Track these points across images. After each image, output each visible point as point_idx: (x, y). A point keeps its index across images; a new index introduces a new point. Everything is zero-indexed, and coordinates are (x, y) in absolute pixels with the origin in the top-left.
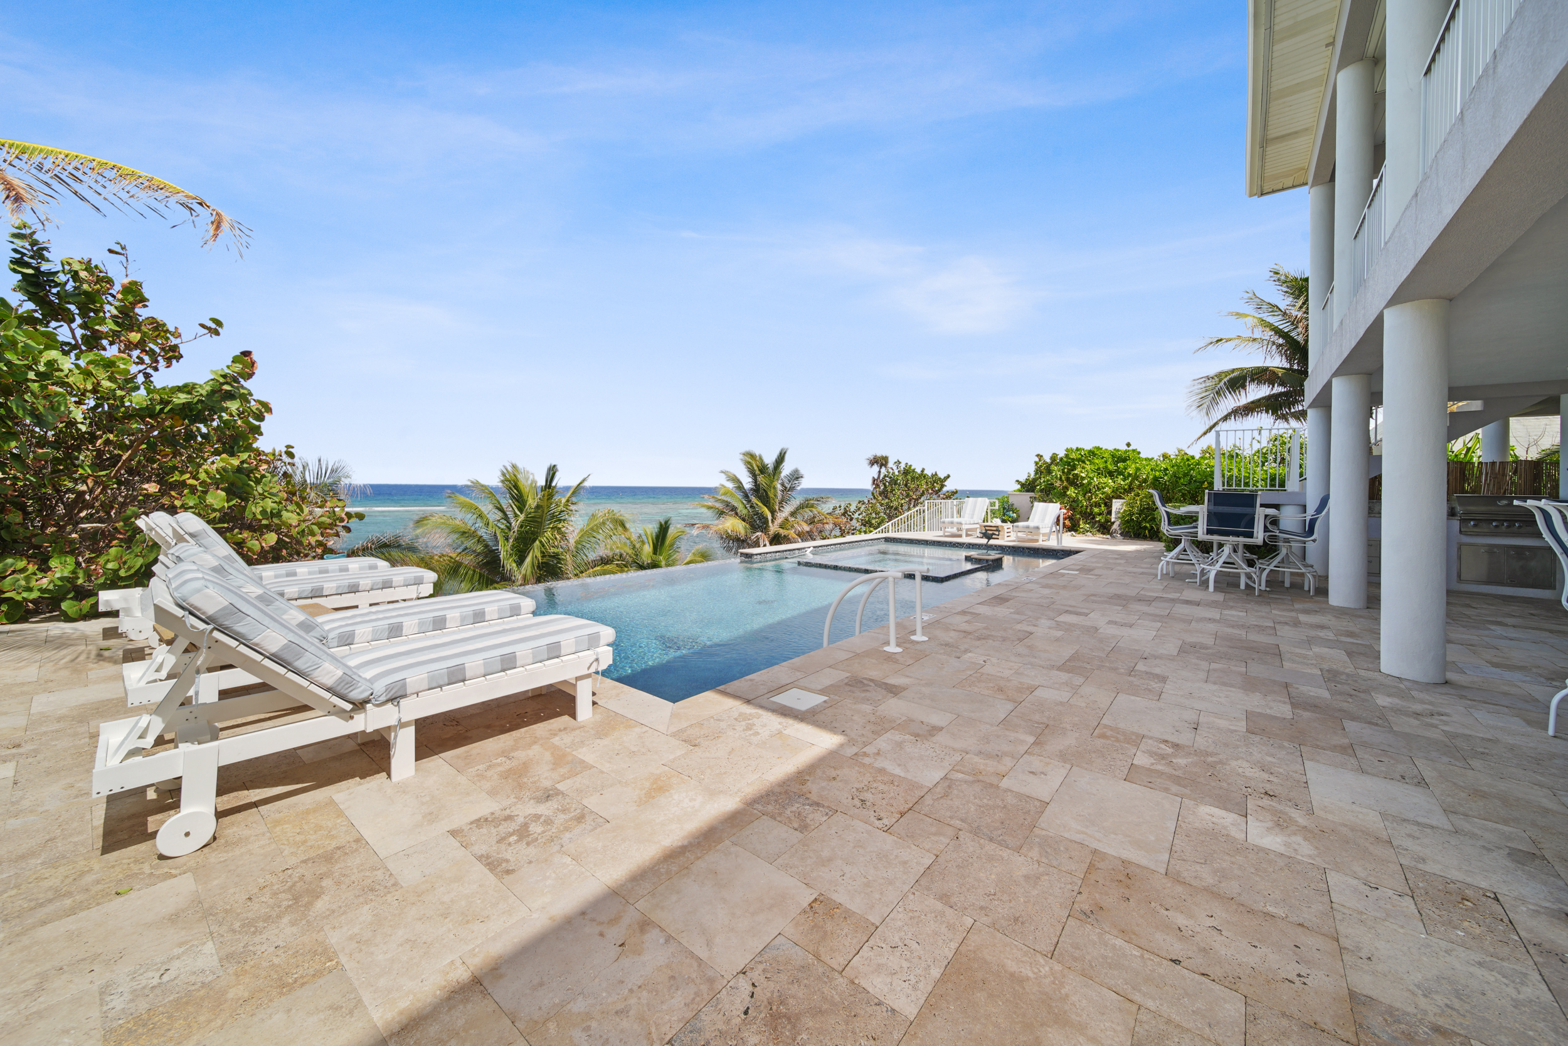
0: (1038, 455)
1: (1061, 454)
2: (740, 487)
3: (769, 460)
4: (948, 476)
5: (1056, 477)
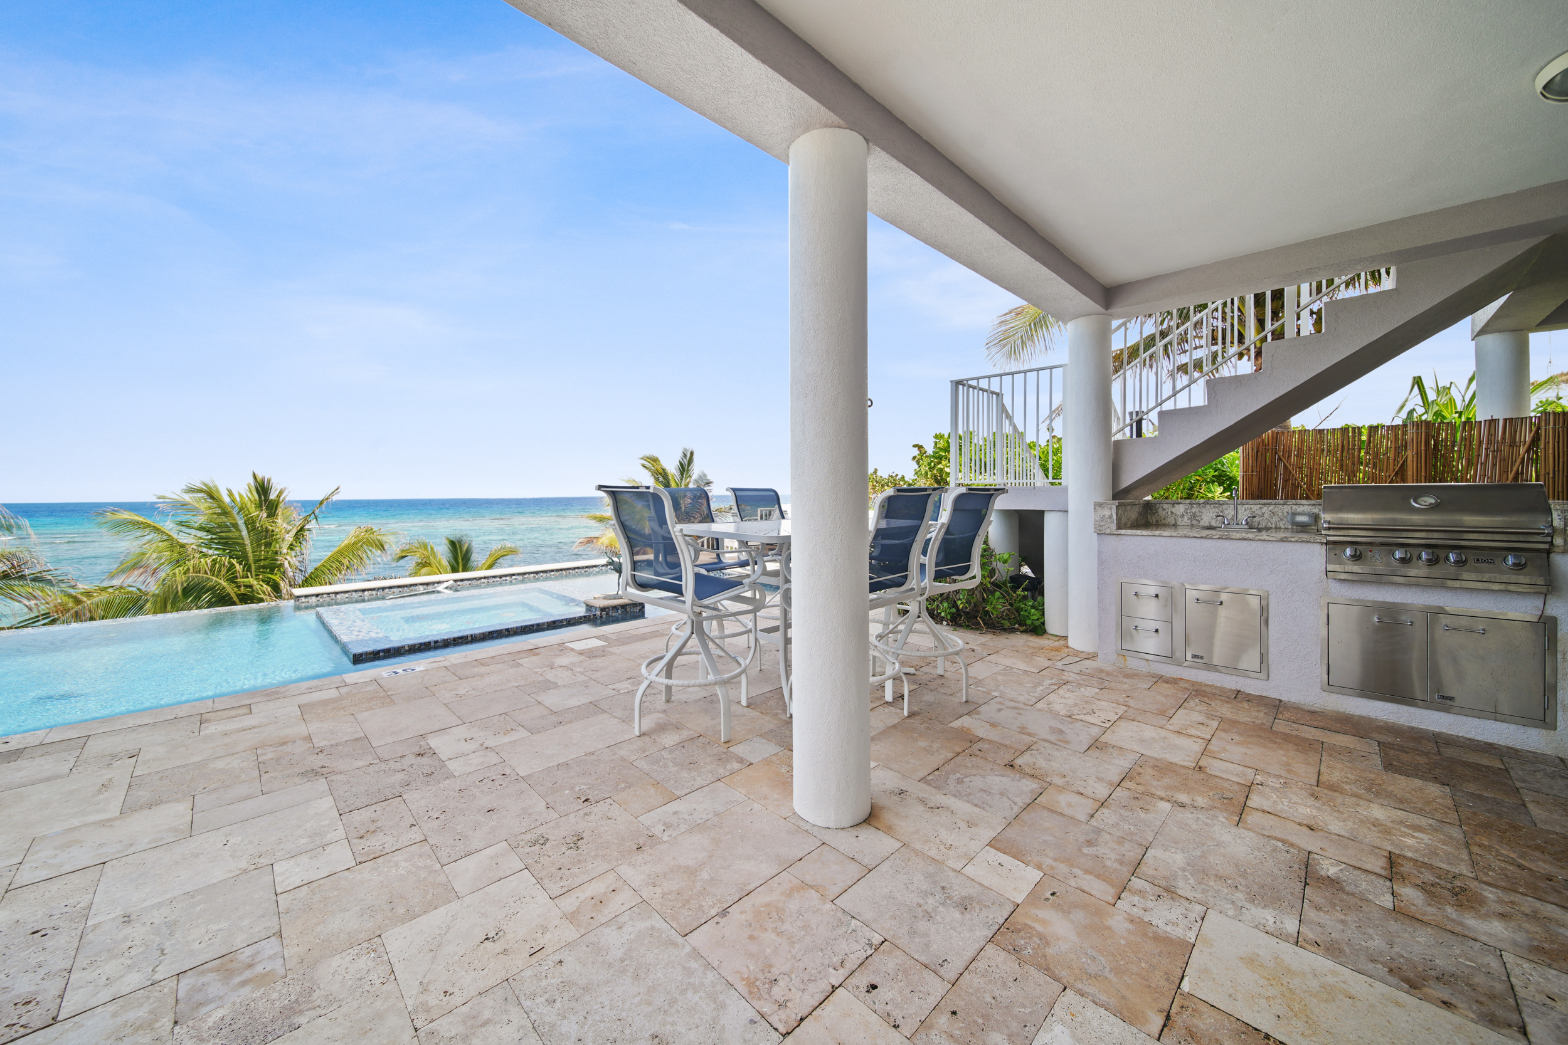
3: (671, 465)
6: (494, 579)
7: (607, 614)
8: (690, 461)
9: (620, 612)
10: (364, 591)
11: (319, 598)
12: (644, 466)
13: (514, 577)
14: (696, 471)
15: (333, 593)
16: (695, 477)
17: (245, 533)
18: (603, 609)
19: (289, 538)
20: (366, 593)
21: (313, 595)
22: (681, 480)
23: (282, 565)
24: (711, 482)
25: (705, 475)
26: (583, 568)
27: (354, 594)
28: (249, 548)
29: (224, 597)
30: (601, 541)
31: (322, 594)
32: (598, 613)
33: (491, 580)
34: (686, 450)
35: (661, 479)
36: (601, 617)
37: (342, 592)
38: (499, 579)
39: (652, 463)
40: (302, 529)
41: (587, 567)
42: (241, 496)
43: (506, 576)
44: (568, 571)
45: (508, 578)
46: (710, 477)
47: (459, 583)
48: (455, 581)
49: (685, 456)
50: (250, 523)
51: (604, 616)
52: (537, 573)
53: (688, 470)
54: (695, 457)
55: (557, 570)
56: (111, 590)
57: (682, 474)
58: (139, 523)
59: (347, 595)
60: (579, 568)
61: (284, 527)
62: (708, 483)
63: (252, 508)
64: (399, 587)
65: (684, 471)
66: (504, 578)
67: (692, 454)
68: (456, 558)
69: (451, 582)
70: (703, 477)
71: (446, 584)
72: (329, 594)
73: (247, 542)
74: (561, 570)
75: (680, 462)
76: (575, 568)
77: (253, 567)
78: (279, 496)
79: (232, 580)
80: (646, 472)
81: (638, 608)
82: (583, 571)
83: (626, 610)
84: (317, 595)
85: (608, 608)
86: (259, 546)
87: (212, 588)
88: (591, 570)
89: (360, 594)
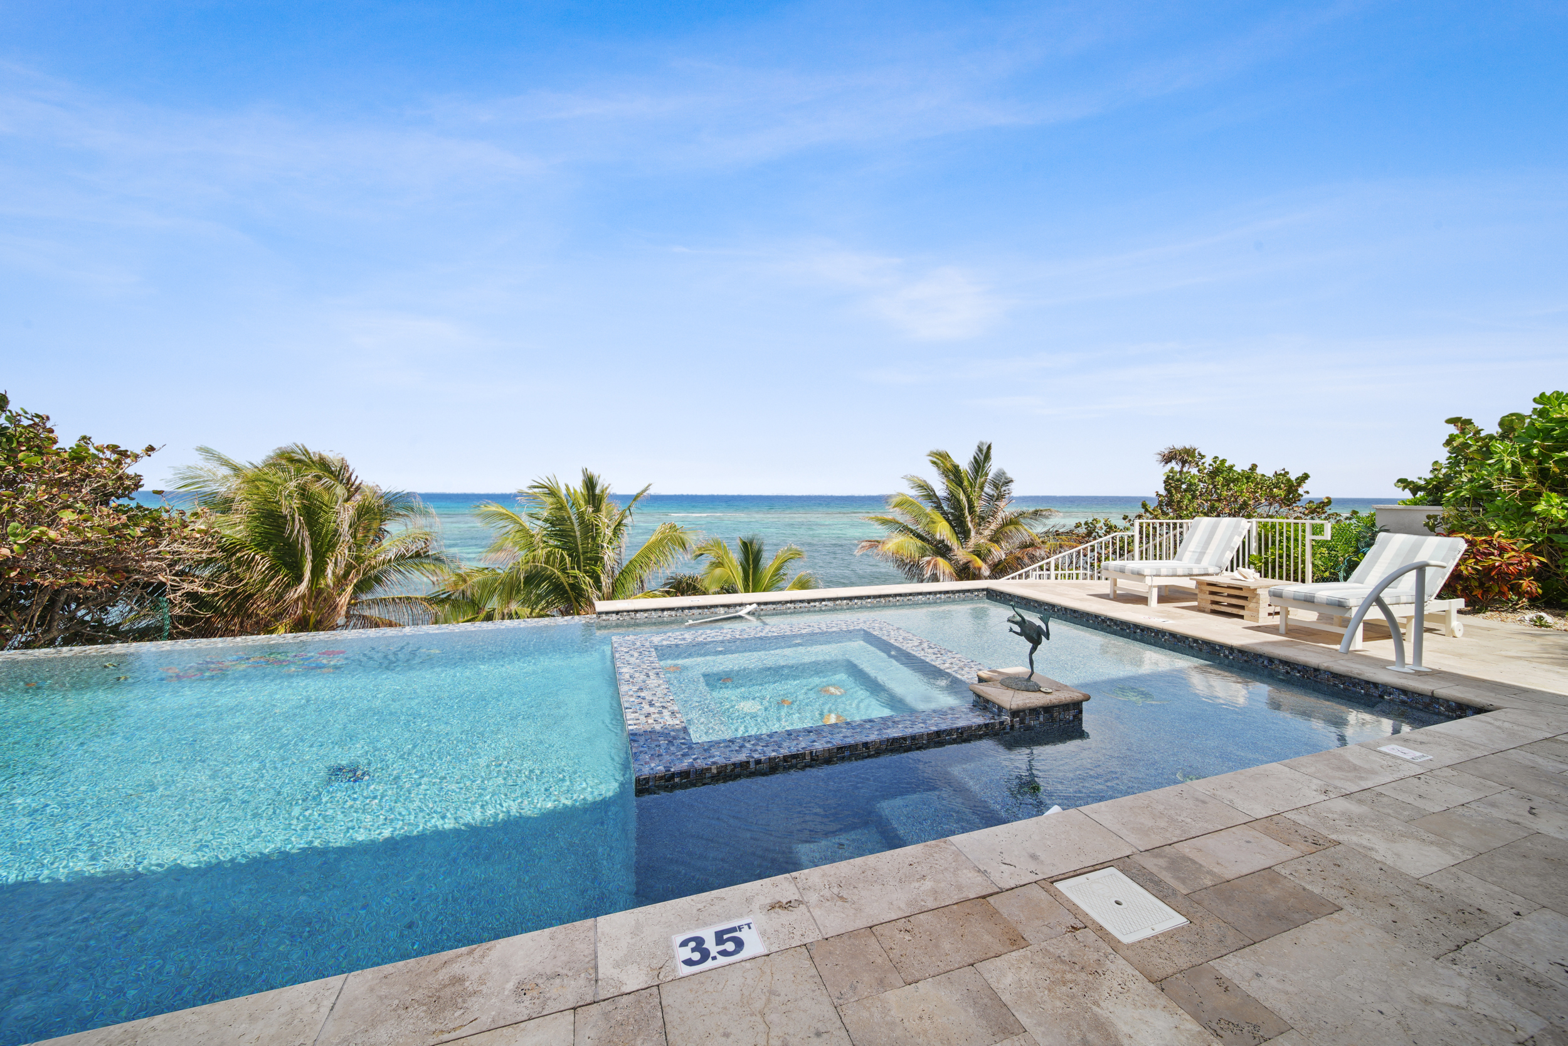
0: (1452, 421)
1: (1526, 408)
2: (930, 496)
3: (964, 461)
4: (1306, 477)
5: (1502, 470)
6: (802, 605)
7: (1022, 722)
8: (987, 457)
9: (1041, 719)
10: (663, 610)
11: (619, 616)
12: (934, 463)
13: (824, 603)
14: (994, 467)
15: (632, 611)
16: (990, 476)
17: (577, 528)
18: (1015, 713)
19: (609, 533)
20: (665, 613)
21: (613, 612)
22: (976, 479)
23: (602, 558)
24: (1012, 481)
25: (1004, 473)
26: (905, 595)
27: (653, 613)
28: (579, 543)
29: (559, 585)
30: (887, 547)
31: (623, 612)
32: (1006, 718)
33: (798, 605)
34: (982, 443)
35: (952, 477)
36: (1012, 727)
37: (641, 611)
38: (806, 604)
39: (941, 460)
40: (619, 524)
41: (911, 594)
42: (575, 490)
43: (815, 601)
44: (887, 599)
45: (817, 604)
46: (1009, 475)
47: (762, 607)
48: (759, 604)
49: (980, 450)
50: (581, 516)
51: (1017, 726)
52: (850, 599)
53: (984, 467)
54: (993, 452)
55: (875, 597)
56: (486, 572)
57: (977, 471)
58: (501, 514)
59: (646, 615)
60: (900, 595)
61: (605, 523)
62: (1008, 482)
63: (582, 502)
64: (699, 607)
65: (979, 468)
66: (812, 604)
67: (989, 447)
68: (747, 559)
69: (755, 606)
70: (1001, 474)
71: (749, 608)
72: (628, 611)
73: (578, 534)
74: (880, 596)
75: (975, 458)
76: (896, 595)
77: (582, 557)
78: (602, 492)
79: (564, 570)
80: (934, 469)
81: (1072, 713)
82: (905, 599)
83: (1052, 716)
84: (617, 613)
85: (1023, 711)
86: (587, 538)
87: (549, 578)
88: (916, 598)
89: (660, 613)
